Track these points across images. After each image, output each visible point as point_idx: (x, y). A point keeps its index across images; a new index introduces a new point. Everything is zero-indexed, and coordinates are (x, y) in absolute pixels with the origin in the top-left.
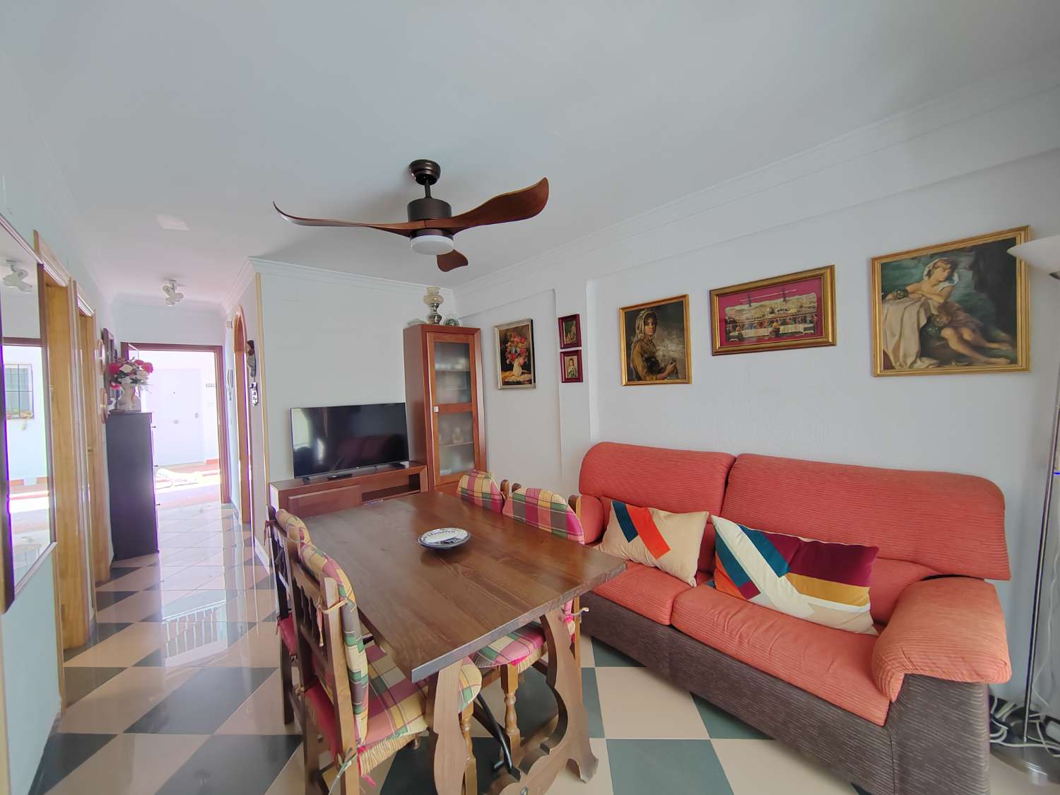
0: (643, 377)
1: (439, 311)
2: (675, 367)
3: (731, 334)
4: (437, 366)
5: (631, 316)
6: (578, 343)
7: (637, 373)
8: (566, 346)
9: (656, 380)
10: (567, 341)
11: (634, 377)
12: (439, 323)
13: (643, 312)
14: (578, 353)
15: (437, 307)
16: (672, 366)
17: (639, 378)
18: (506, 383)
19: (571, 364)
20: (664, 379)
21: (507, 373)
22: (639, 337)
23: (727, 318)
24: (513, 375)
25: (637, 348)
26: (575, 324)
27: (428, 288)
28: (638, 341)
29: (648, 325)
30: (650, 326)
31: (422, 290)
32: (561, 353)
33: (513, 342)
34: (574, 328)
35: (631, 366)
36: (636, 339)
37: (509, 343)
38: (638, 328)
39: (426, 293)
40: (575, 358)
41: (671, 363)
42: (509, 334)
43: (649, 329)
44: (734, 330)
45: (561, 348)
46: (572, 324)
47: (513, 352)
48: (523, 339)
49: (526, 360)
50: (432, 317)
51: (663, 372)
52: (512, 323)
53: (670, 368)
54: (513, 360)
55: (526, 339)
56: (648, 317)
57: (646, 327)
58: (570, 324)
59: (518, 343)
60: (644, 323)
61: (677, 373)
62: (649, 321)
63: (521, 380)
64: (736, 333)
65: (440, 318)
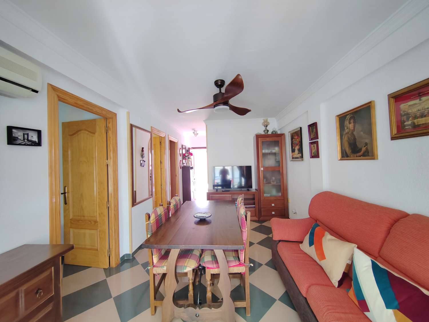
0: (349, 156)
1: (268, 128)
2: (367, 149)
3: (405, 124)
4: (264, 151)
5: (342, 118)
6: (317, 137)
7: (346, 153)
8: (312, 139)
9: (356, 157)
10: (312, 137)
11: (345, 156)
12: (267, 133)
13: (348, 116)
14: (317, 143)
15: (267, 126)
16: (365, 148)
17: (347, 156)
18: (293, 158)
19: (314, 148)
20: (360, 156)
21: (294, 153)
22: (347, 131)
23: (402, 112)
24: (295, 154)
25: (345, 138)
26: (315, 128)
27: (263, 119)
28: (346, 134)
29: (351, 123)
30: (352, 124)
31: (261, 121)
32: (309, 143)
33: (295, 139)
34: (314, 130)
35: (343, 148)
36: (345, 133)
37: (294, 139)
38: (346, 126)
39: (263, 121)
40: (315, 145)
41: (365, 147)
42: (293, 135)
43: (351, 126)
44: (408, 119)
45: (310, 141)
46: (314, 127)
47: (295, 143)
48: (298, 137)
49: (299, 147)
50: (264, 131)
51: (360, 152)
52: (294, 130)
53: (364, 149)
54: (295, 147)
55: (299, 137)
56: (350, 119)
57: (350, 125)
58: (313, 127)
59: (297, 139)
60: (349, 122)
61: (368, 152)
62: (351, 121)
63: (298, 157)
64: (410, 122)
65: (268, 131)
